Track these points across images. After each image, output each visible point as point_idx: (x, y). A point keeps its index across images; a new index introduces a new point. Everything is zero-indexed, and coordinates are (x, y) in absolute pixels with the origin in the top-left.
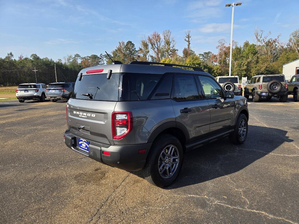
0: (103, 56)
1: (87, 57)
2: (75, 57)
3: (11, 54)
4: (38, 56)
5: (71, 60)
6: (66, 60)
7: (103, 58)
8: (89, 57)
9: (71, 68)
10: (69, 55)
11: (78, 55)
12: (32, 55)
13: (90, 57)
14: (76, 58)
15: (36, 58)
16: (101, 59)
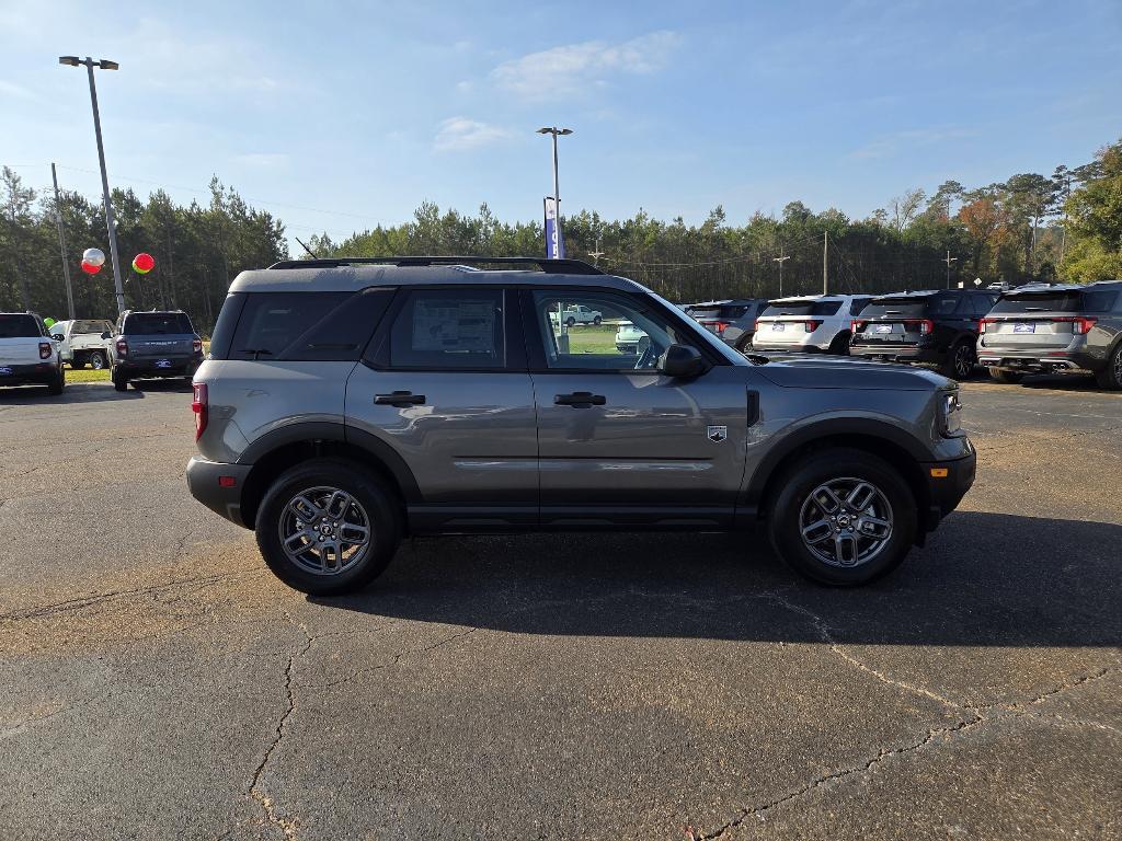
0: (1069, 173)
1: (991, 187)
2: (939, 195)
3: (719, 212)
4: (805, 207)
5: (922, 209)
6: (900, 208)
7: (1068, 183)
8: (999, 186)
9: (912, 242)
10: (914, 191)
11: (952, 187)
12: (788, 207)
13: (1004, 187)
14: (945, 196)
15: (799, 214)
16: (1057, 187)
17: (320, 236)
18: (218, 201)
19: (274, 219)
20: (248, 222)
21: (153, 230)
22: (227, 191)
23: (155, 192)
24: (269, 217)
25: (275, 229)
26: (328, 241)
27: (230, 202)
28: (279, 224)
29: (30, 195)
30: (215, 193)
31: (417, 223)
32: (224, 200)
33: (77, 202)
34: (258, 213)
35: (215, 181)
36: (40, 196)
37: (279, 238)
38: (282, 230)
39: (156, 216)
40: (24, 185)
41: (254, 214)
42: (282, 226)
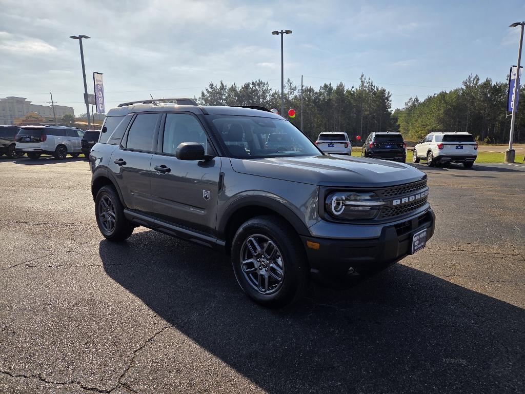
17: (414, 98)
18: (363, 85)
19: (387, 91)
20: (375, 93)
21: (335, 99)
22: (367, 80)
23: (339, 84)
24: (384, 91)
25: (386, 96)
26: (417, 100)
27: (368, 85)
28: (389, 93)
29: (295, 89)
30: (362, 81)
31: (464, 88)
32: (365, 84)
33: (311, 90)
34: (380, 89)
35: (363, 76)
36: (297, 89)
37: (388, 100)
38: (390, 96)
39: (337, 94)
40: (293, 85)
41: (378, 90)
42: (390, 94)
